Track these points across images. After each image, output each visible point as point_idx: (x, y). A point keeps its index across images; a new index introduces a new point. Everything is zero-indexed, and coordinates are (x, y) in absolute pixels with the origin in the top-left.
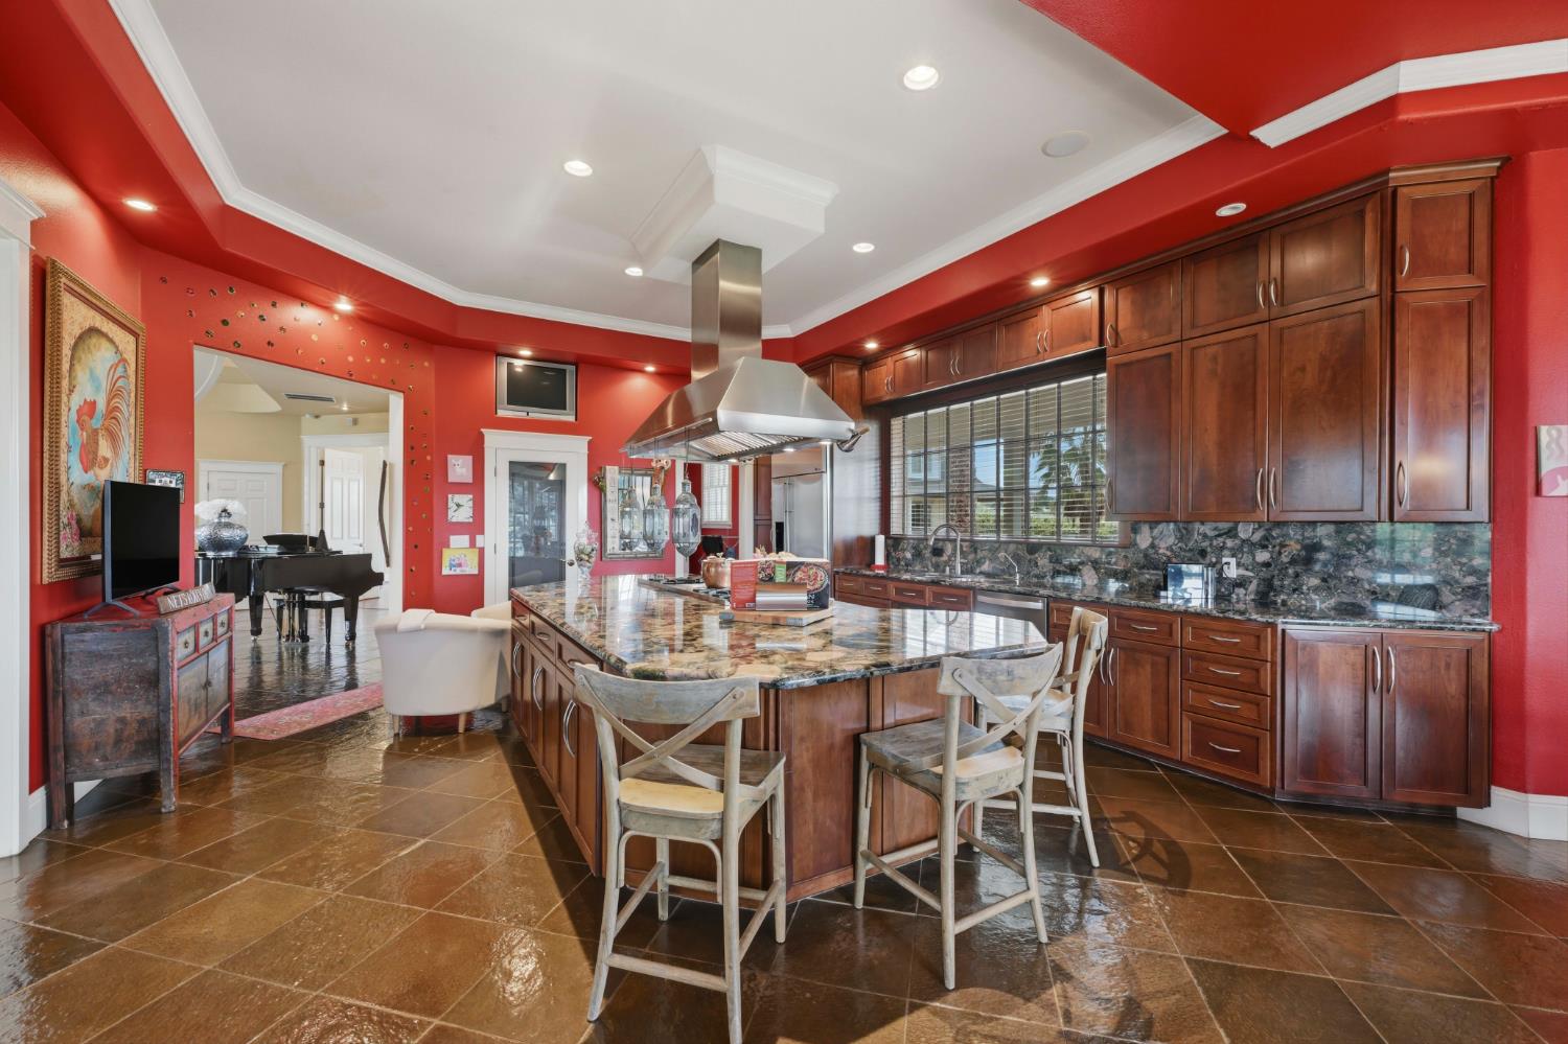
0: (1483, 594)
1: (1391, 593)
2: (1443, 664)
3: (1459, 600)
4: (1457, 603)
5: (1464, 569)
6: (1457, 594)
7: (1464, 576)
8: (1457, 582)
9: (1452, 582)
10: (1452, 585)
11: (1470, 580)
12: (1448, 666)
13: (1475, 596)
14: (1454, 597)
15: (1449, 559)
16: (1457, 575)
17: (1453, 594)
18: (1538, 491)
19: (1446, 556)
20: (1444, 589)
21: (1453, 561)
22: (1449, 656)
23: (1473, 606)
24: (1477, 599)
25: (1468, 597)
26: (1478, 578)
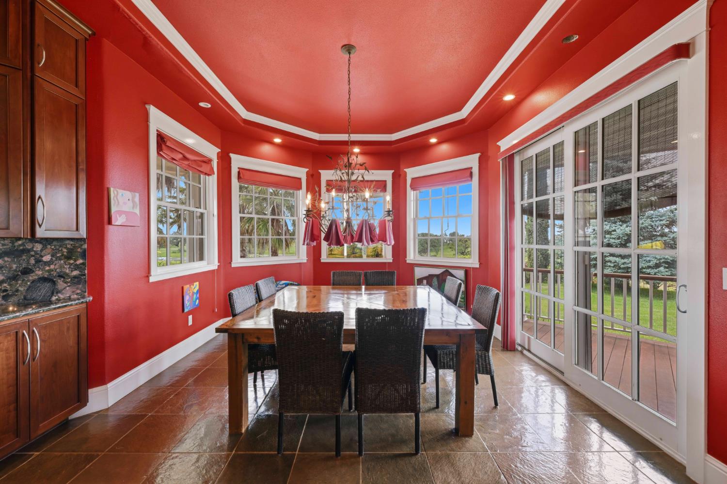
0: (83, 281)
1: (20, 289)
2: (66, 328)
3: (69, 286)
4: (68, 288)
5: (72, 267)
6: (68, 282)
7: (72, 271)
8: (67, 275)
9: (64, 276)
10: (64, 278)
11: (76, 273)
12: (68, 329)
13: (79, 283)
14: (65, 285)
15: (62, 262)
16: (67, 271)
17: (65, 283)
18: (110, 222)
19: (60, 260)
20: (59, 281)
21: (65, 262)
22: (69, 323)
23: (77, 289)
24: (80, 284)
25: (75, 283)
26: (80, 272)
